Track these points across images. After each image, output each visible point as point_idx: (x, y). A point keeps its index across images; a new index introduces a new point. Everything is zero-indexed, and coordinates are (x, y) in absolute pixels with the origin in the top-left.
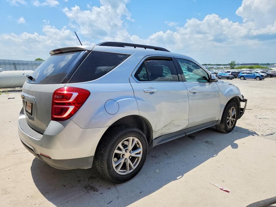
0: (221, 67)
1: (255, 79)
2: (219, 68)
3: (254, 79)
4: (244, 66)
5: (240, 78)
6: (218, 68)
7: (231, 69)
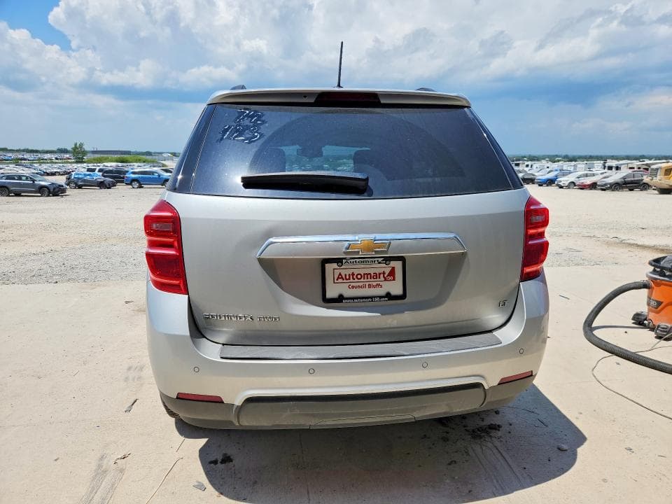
0: (47, 156)
1: (162, 185)
2: (42, 159)
3: (160, 186)
4: (106, 156)
5: (130, 184)
6: (39, 159)
7: (77, 162)
